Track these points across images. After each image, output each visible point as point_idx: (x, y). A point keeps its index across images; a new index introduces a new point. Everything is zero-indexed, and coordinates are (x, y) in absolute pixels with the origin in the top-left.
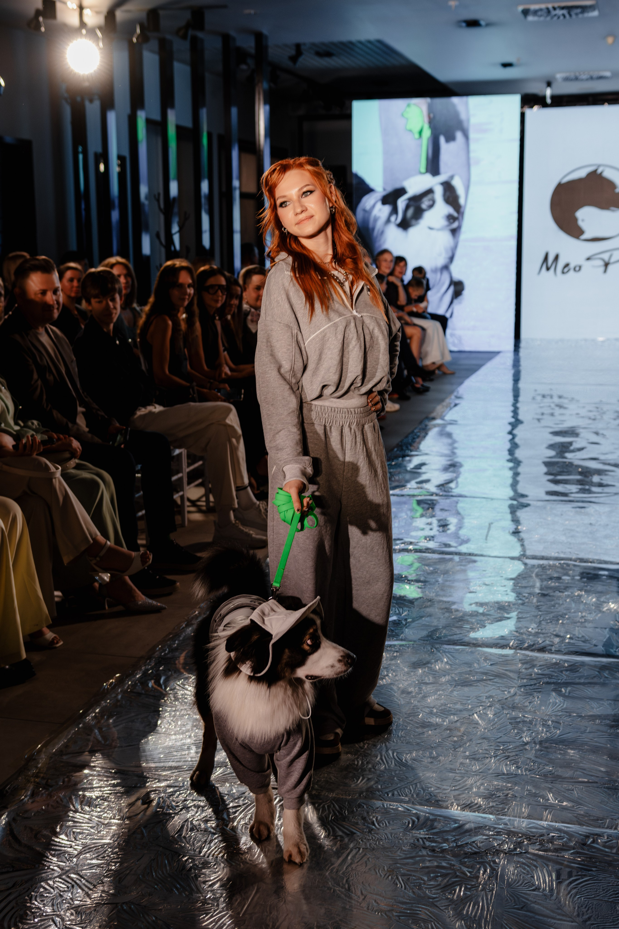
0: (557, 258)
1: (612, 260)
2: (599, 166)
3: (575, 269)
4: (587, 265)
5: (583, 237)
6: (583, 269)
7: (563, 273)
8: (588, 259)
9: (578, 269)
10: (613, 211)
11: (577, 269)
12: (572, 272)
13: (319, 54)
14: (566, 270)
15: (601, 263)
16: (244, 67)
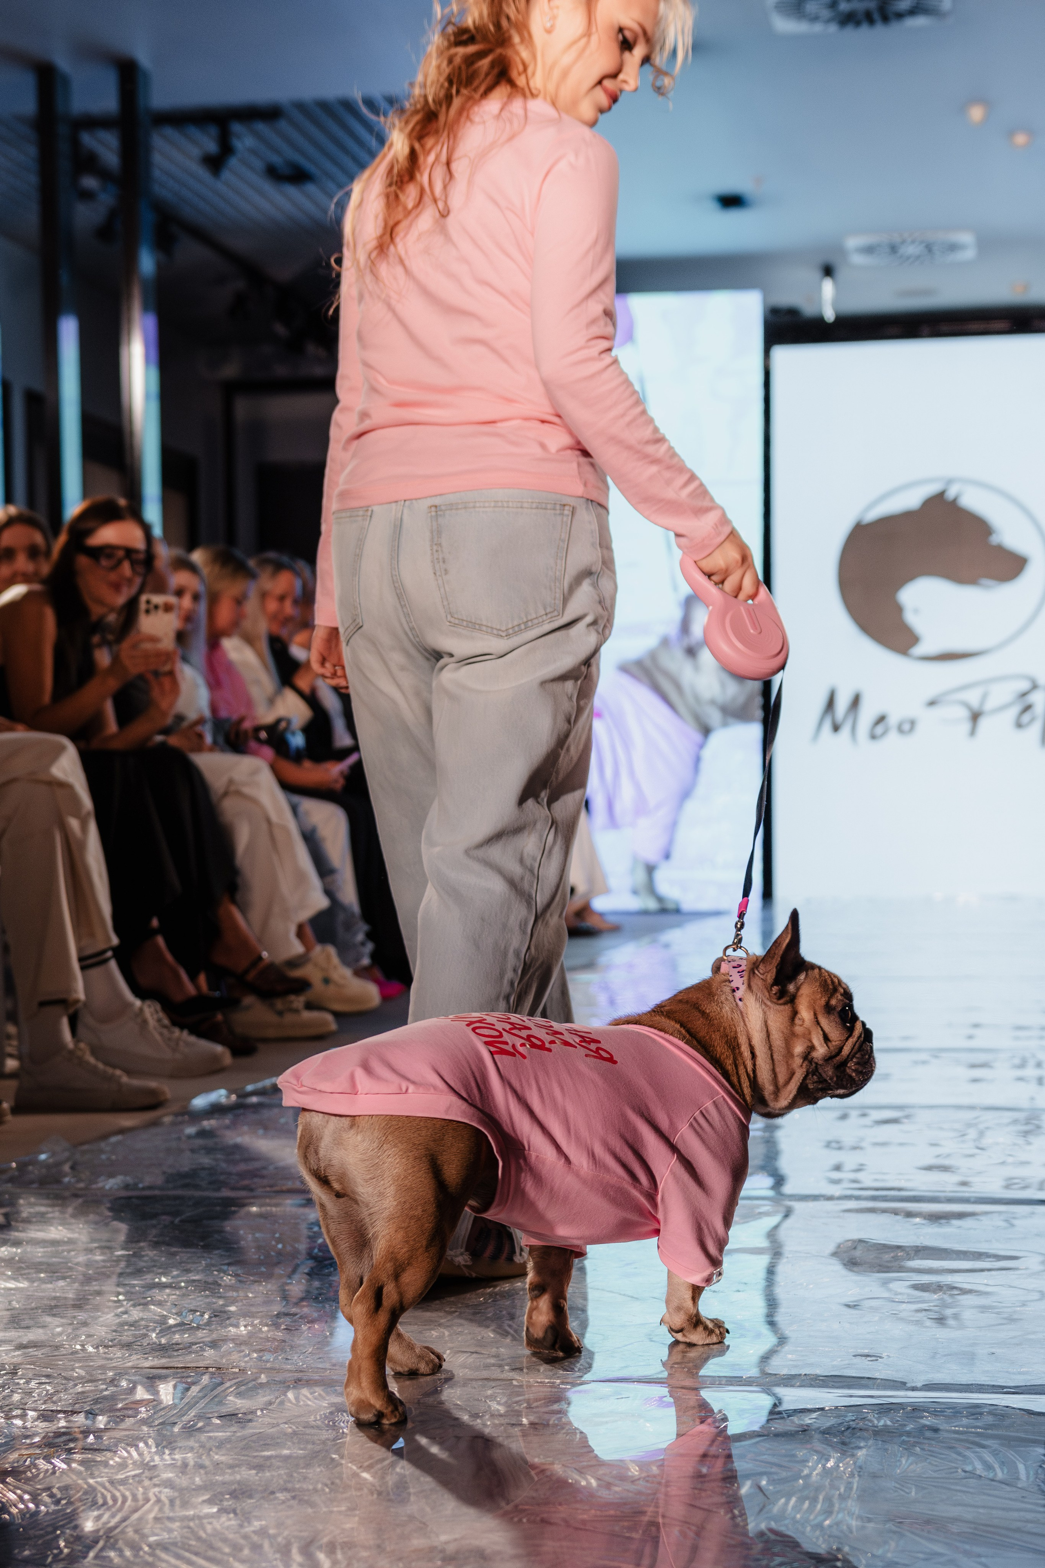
0: (856, 701)
1: (989, 706)
2: (950, 482)
3: (900, 730)
4: (928, 719)
5: (919, 650)
6: (920, 728)
7: (873, 737)
8: (932, 703)
9: (908, 727)
10: (987, 587)
11: (906, 727)
12: (893, 736)
13: (273, 173)
14: (879, 730)
15: (964, 713)
16: (90, 182)
